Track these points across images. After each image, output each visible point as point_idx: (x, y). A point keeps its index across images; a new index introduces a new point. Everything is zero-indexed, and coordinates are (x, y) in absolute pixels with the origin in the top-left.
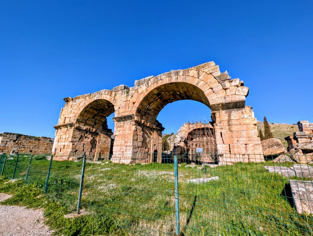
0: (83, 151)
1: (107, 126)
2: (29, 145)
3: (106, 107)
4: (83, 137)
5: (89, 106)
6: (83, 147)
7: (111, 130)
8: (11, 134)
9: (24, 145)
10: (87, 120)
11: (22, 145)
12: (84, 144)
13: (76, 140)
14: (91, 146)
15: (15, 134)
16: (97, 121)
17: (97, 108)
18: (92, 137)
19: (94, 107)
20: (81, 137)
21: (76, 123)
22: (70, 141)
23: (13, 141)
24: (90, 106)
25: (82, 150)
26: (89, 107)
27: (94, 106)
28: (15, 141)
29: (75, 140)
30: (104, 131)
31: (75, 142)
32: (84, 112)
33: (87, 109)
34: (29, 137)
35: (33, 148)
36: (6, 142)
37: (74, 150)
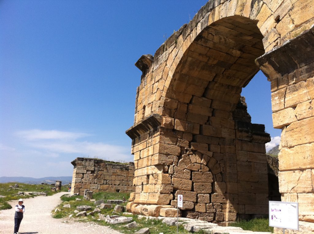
0: (192, 190)
1: (250, 118)
2: (113, 179)
3: (234, 51)
4: (187, 151)
5: (186, 61)
6: (191, 179)
7: (262, 127)
8: (86, 160)
9: (106, 180)
10: (191, 102)
11: (104, 180)
12: (192, 171)
13: (171, 160)
14: (211, 177)
15: (92, 159)
16: (215, 105)
17: (210, 62)
18: (209, 150)
19: (201, 62)
20: (181, 151)
21: (164, 115)
22: (157, 163)
23: (90, 172)
24: (190, 59)
25: (190, 187)
26: (188, 63)
27: (201, 58)
28: (93, 172)
29: (169, 160)
30: (241, 131)
31: (169, 166)
32: (179, 80)
33: (184, 71)
34: (111, 164)
35: (119, 185)
36: (82, 175)
37: (170, 188)
